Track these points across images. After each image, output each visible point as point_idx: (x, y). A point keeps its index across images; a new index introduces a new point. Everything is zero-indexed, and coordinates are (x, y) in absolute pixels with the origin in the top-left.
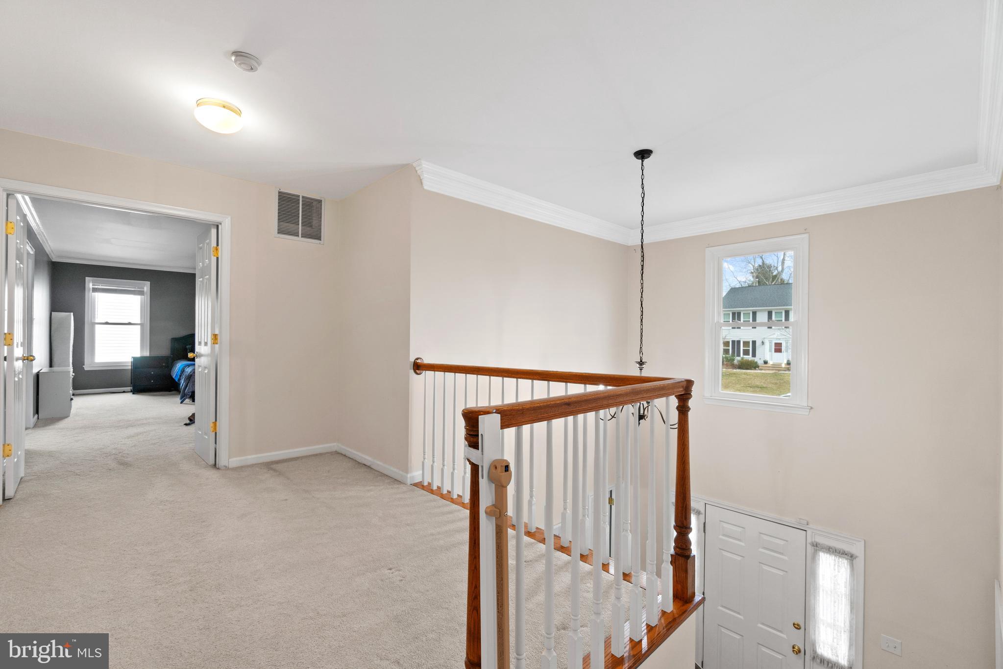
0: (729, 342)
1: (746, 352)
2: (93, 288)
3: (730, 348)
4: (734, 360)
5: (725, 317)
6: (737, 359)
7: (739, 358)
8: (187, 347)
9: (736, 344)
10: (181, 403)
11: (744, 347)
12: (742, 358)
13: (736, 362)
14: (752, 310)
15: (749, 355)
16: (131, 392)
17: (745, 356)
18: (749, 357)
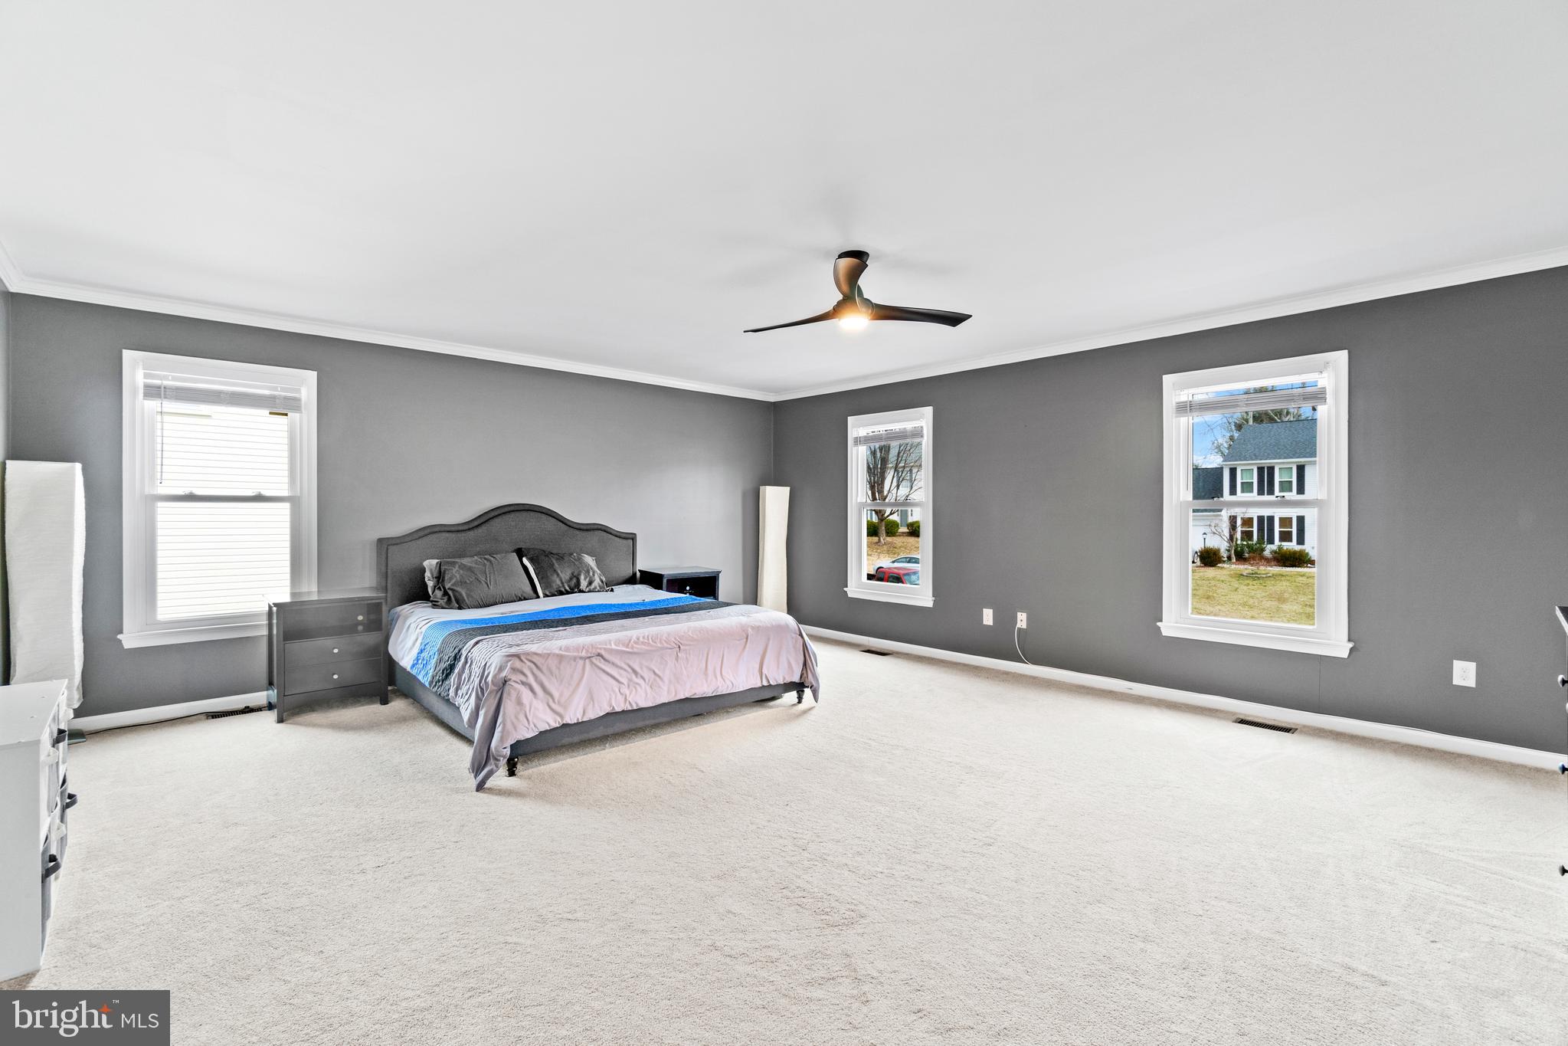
0: (1251, 519)
1: (1286, 536)
2: (147, 386)
3: (1255, 529)
4: (1263, 550)
5: (1244, 475)
6: (1269, 549)
7: (1274, 547)
8: (426, 564)
9: (1266, 523)
10: (480, 787)
11: (1280, 527)
12: (1280, 548)
13: (1267, 553)
14: (1296, 462)
15: (1291, 541)
16: (270, 707)
17: (1283, 543)
18: (1292, 546)
